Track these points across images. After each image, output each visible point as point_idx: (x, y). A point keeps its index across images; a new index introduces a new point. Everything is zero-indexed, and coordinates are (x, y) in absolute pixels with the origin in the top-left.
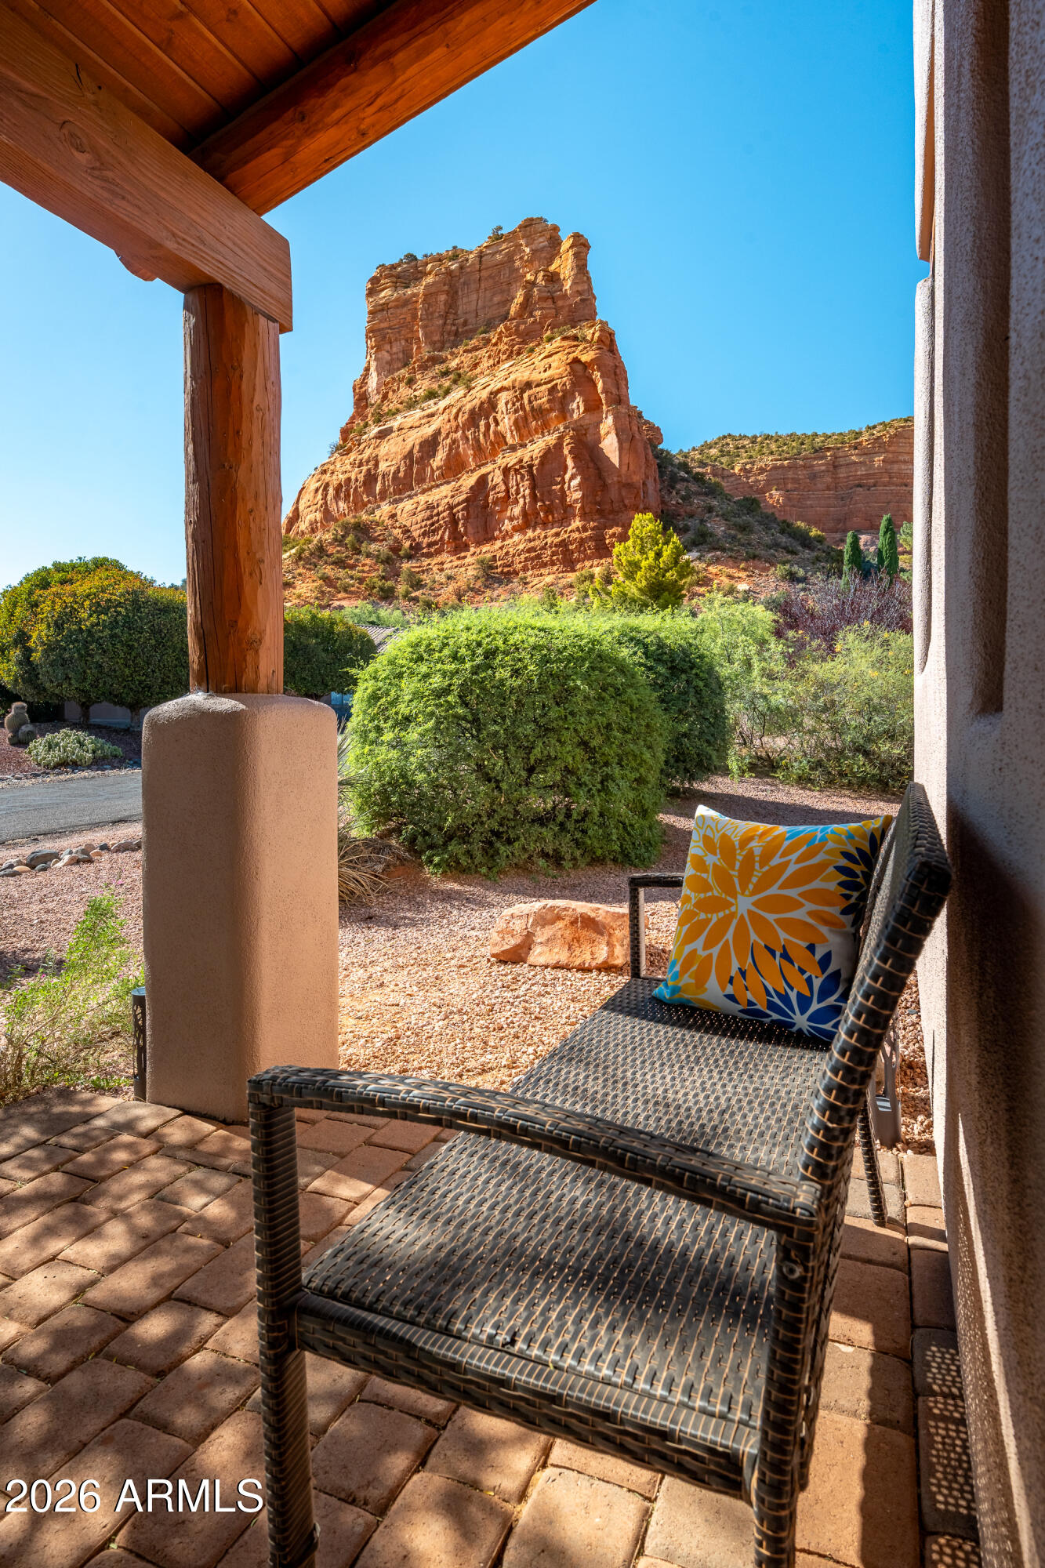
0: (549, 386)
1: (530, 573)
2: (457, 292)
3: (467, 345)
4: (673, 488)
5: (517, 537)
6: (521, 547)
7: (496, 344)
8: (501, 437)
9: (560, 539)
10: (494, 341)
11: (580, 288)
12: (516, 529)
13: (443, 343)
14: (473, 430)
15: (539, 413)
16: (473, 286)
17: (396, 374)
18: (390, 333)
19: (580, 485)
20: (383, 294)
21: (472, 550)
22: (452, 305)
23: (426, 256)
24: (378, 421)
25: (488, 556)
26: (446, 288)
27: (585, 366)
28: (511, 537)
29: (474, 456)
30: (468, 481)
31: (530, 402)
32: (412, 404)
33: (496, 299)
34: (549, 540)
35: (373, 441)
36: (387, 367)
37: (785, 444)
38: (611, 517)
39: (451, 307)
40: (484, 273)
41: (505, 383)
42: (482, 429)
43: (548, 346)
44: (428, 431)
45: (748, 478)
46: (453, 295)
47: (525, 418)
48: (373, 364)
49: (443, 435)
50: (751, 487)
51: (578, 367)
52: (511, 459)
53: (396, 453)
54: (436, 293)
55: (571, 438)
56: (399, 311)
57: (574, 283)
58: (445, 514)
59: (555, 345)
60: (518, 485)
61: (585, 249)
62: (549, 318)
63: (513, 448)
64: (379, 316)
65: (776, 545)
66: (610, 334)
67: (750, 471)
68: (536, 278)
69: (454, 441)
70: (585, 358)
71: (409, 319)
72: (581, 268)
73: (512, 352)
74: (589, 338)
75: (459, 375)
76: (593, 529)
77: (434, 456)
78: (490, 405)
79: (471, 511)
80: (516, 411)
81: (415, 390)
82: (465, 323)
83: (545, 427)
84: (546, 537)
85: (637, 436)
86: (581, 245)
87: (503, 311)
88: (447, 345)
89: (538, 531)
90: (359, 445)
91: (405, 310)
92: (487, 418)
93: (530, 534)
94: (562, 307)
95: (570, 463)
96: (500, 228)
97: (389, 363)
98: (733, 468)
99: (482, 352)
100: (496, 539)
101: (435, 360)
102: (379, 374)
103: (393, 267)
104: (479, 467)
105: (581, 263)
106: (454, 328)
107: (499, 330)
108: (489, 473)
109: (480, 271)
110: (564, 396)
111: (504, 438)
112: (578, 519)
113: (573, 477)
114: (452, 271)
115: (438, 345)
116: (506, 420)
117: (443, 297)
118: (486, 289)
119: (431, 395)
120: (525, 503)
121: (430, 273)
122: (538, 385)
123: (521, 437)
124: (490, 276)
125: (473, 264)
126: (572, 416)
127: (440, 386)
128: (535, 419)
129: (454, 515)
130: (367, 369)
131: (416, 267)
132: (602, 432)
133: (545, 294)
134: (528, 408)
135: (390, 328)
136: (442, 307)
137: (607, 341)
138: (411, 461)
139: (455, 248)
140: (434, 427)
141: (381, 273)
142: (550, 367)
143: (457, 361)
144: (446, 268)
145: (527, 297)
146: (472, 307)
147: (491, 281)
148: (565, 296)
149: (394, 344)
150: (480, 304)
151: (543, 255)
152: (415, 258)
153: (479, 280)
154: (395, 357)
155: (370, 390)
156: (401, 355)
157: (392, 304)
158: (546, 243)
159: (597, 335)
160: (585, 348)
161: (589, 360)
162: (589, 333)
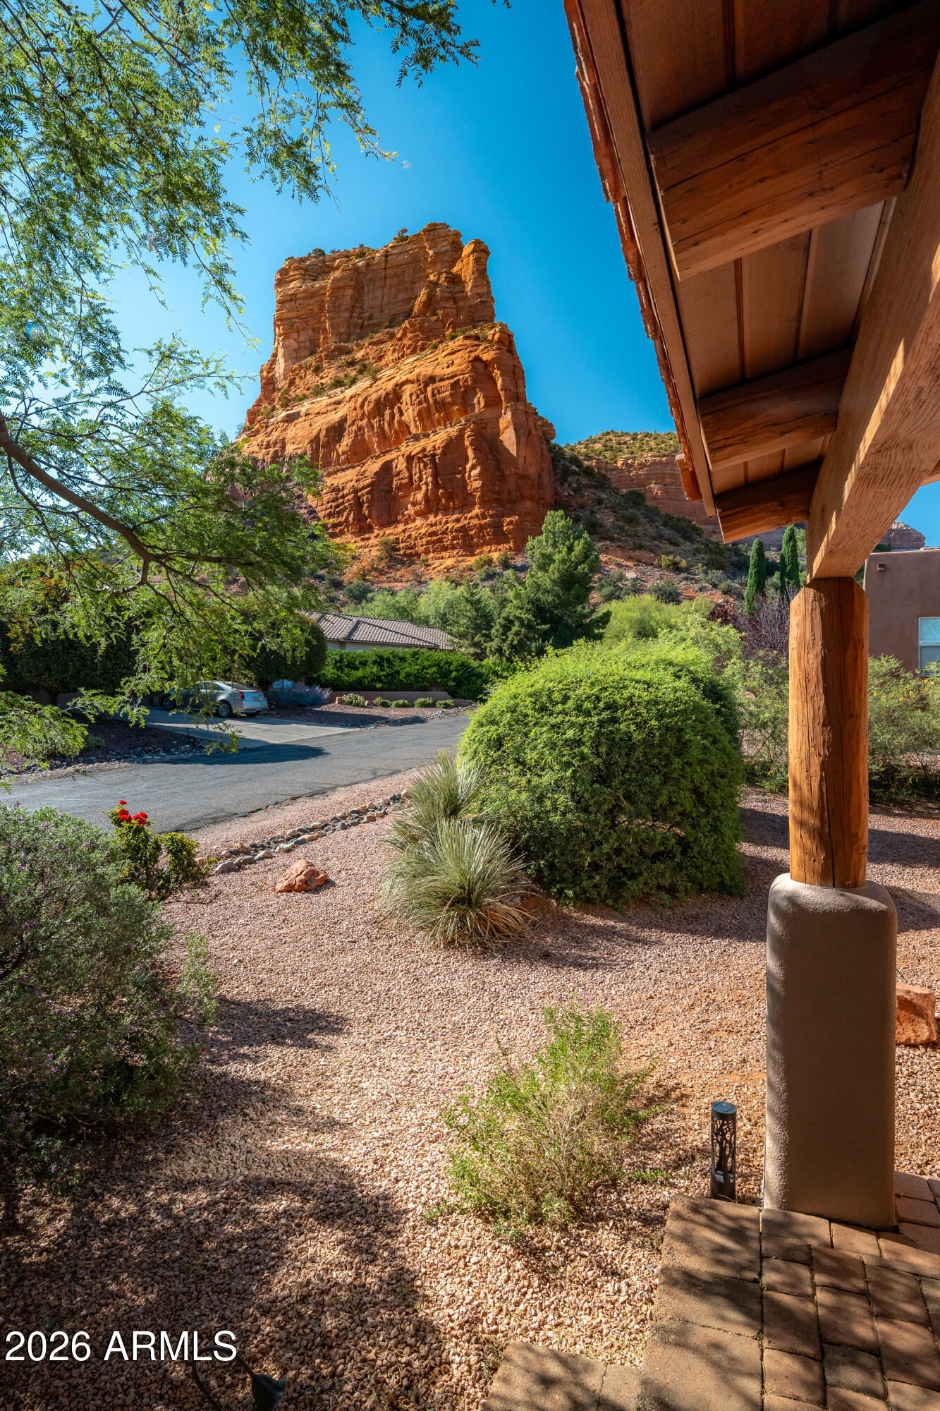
0: (452, 381)
1: (431, 555)
2: (363, 288)
3: (372, 338)
4: (566, 480)
5: (419, 522)
6: (423, 531)
7: (400, 339)
8: (404, 427)
9: (461, 524)
10: (399, 336)
11: (480, 291)
12: (418, 514)
13: (349, 335)
14: (378, 419)
15: (442, 406)
16: (378, 283)
17: (303, 362)
18: (297, 323)
19: (480, 474)
20: (292, 285)
21: (376, 532)
22: (358, 299)
23: (333, 252)
24: (285, 405)
25: (391, 538)
26: (353, 283)
27: (486, 364)
28: (414, 521)
29: (379, 443)
30: (373, 466)
31: (434, 395)
32: (319, 391)
33: (401, 296)
34: (450, 526)
35: (281, 424)
36: (294, 354)
37: (663, 442)
38: (508, 506)
39: (356, 301)
40: (389, 272)
41: (410, 377)
42: (387, 418)
43: (450, 344)
44: (335, 417)
45: (630, 472)
46: (359, 290)
47: (428, 410)
48: (281, 352)
49: (349, 422)
50: (632, 480)
51: (479, 365)
52: (415, 448)
53: (303, 437)
54: (343, 288)
55: (472, 431)
56: (306, 302)
57: (474, 286)
58: (350, 497)
59: (457, 344)
60: (420, 472)
61: (483, 255)
62: (450, 317)
63: (417, 438)
64: (287, 305)
65: (660, 537)
66: (509, 336)
67: (632, 465)
68: (438, 279)
69: (360, 428)
70: (485, 357)
71: (316, 310)
72: (481, 273)
73: (416, 347)
74: (490, 338)
75: (365, 366)
76: (491, 516)
77: (339, 441)
78: (394, 397)
79: (376, 495)
80: (420, 403)
81: (322, 378)
82: (370, 318)
83: (447, 420)
84: (447, 522)
85: (534, 432)
86: (481, 251)
87: (407, 307)
88: (353, 337)
89: (440, 516)
90: (267, 427)
91: (313, 301)
92: (392, 408)
93: (432, 519)
94: (463, 307)
95: (470, 453)
96: (405, 231)
97: (296, 351)
98: (616, 462)
99: (388, 346)
100: (399, 522)
101: (342, 351)
102: (286, 360)
103: (302, 260)
104: (384, 453)
105: (480, 268)
106: (360, 321)
107: (403, 326)
108: (393, 460)
109: (385, 269)
110: (465, 392)
111: (408, 427)
112: (477, 507)
113: (473, 467)
114: (358, 268)
115: (344, 337)
116: (410, 411)
117: (349, 292)
118: (390, 287)
119: (338, 383)
120: (427, 490)
121: (337, 268)
122: (442, 380)
123: (424, 428)
124: (395, 275)
125: (379, 263)
126: (473, 410)
127: (346, 376)
128: (437, 411)
129: (359, 498)
130: (275, 355)
131: (324, 261)
132: (502, 426)
133: (447, 295)
134: (431, 400)
135: (298, 317)
136: (349, 301)
137: (507, 343)
138: (318, 444)
139: (361, 246)
140: (340, 414)
141: (290, 265)
142: (453, 363)
143: (362, 352)
144: (353, 265)
145: (431, 296)
146: (378, 302)
147: (396, 280)
148: (466, 298)
149: (301, 333)
150: (385, 300)
151: (445, 258)
152: (323, 254)
153: (385, 278)
154: (302, 345)
155: (277, 375)
156: (308, 344)
157: (300, 295)
158: (448, 247)
159: (497, 336)
160: (486, 348)
161: (489, 359)
162: (489, 334)
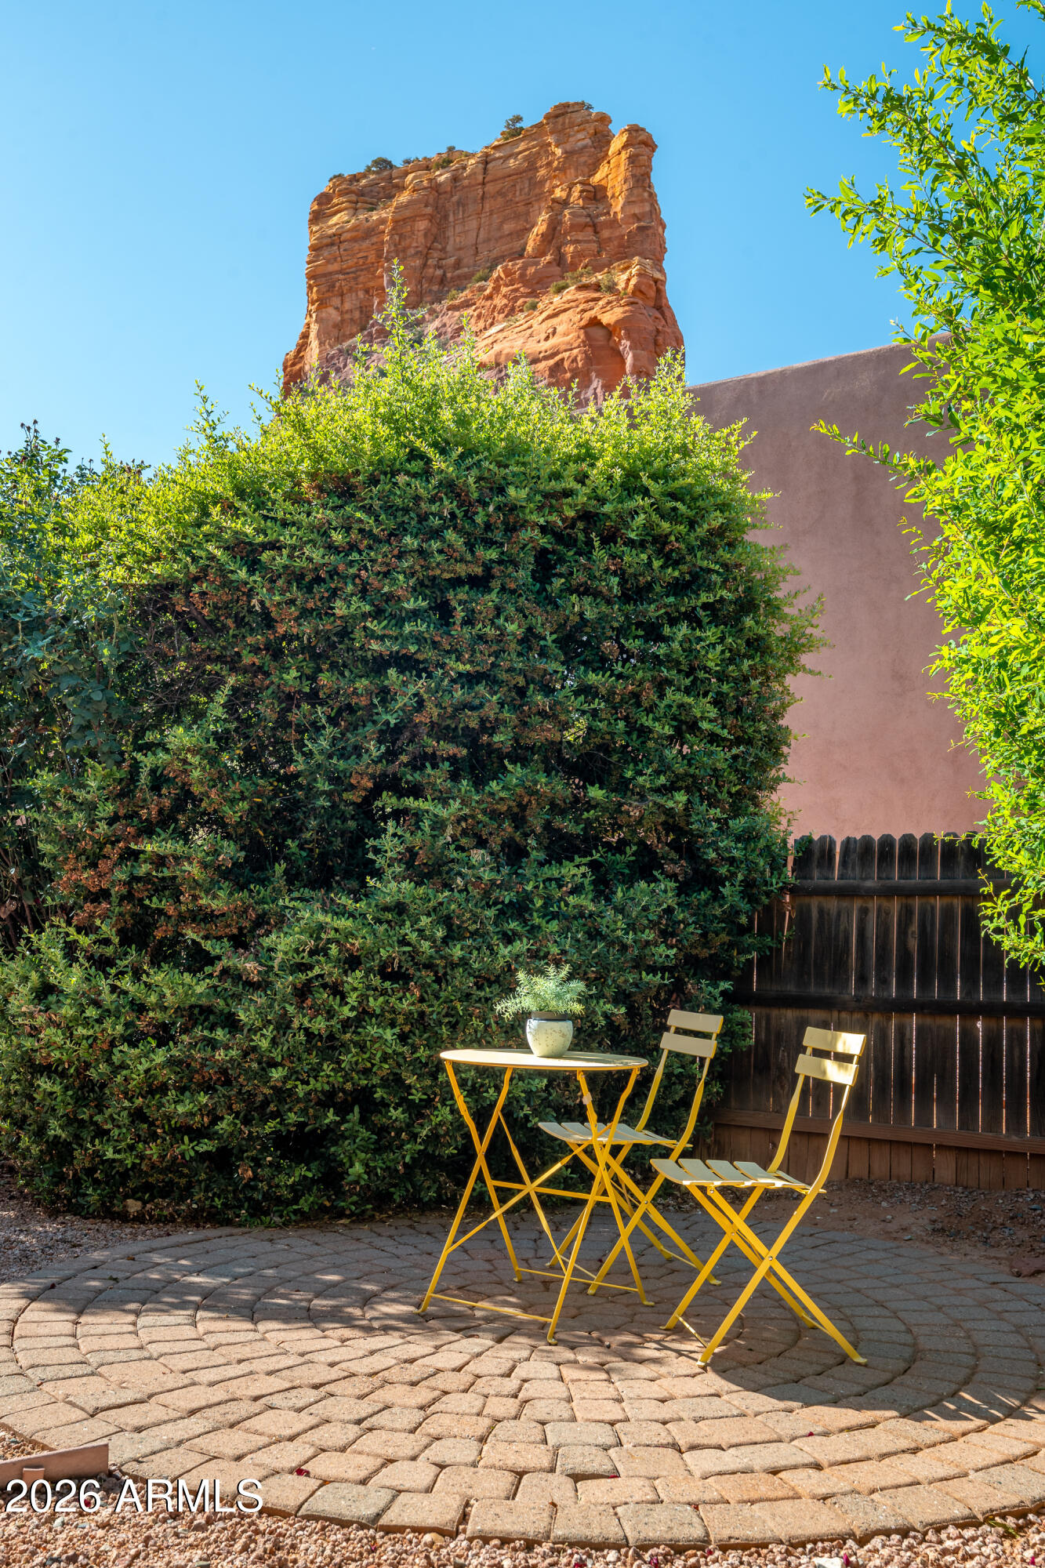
2: (446, 217)
3: (453, 298)
7: (490, 297)
10: (487, 292)
11: (637, 210)
13: (421, 296)
16: (471, 208)
17: (345, 345)
18: (341, 281)
20: (334, 220)
22: (437, 236)
23: (407, 162)
26: (429, 210)
27: (609, 331)
33: (508, 227)
36: (335, 332)
39: (435, 240)
40: (489, 188)
43: (555, 300)
46: (440, 219)
48: (314, 328)
56: (356, 246)
57: (627, 202)
59: (565, 299)
61: (646, 150)
62: (585, 257)
64: (326, 253)
66: (656, 281)
68: (569, 195)
70: (607, 318)
71: (372, 258)
72: (640, 178)
73: (513, 309)
74: (620, 286)
82: (458, 265)
86: (641, 143)
87: (517, 245)
88: (425, 299)
91: (366, 244)
94: (610, 239)
96: (519, 119)
97: (338, 326)
99: (472, 310)
102: (321, 344)
103: (355, 178)
105: (638, 171)
106: (439, 272)
107: (495, 275)
109: (483, 184)
114: (440, 185)
115: (412, 299)
117: (422, 225)
118: (491, 213)
121: (407, 188)
122: (536, 361)
124: (500, 193)
125: (473, 174)
130: (305, 336)
131: (391, 178)
133: (582, 220)
135: (341, 272)
136: (421, 240)
137: (651, 292)
139: (451, 149)
141: (335, 186)
142: (554, 333)
144: (430, 180)
145: (554, 225)
146: (471, 239)
147: (500, 200)
148: (613, 223)
149: (347, 298)
150: (482, 235)
151: (582, 159)
152: (389, 163)
153: (483, 198)
154: (347, 316)
155: (307, 368)
156: (357, 314)
157: (345, 236)
158: (588, 141)
159: (633, 282)
160: (609, 303)
161: (612, 321)
162: (621, 279)
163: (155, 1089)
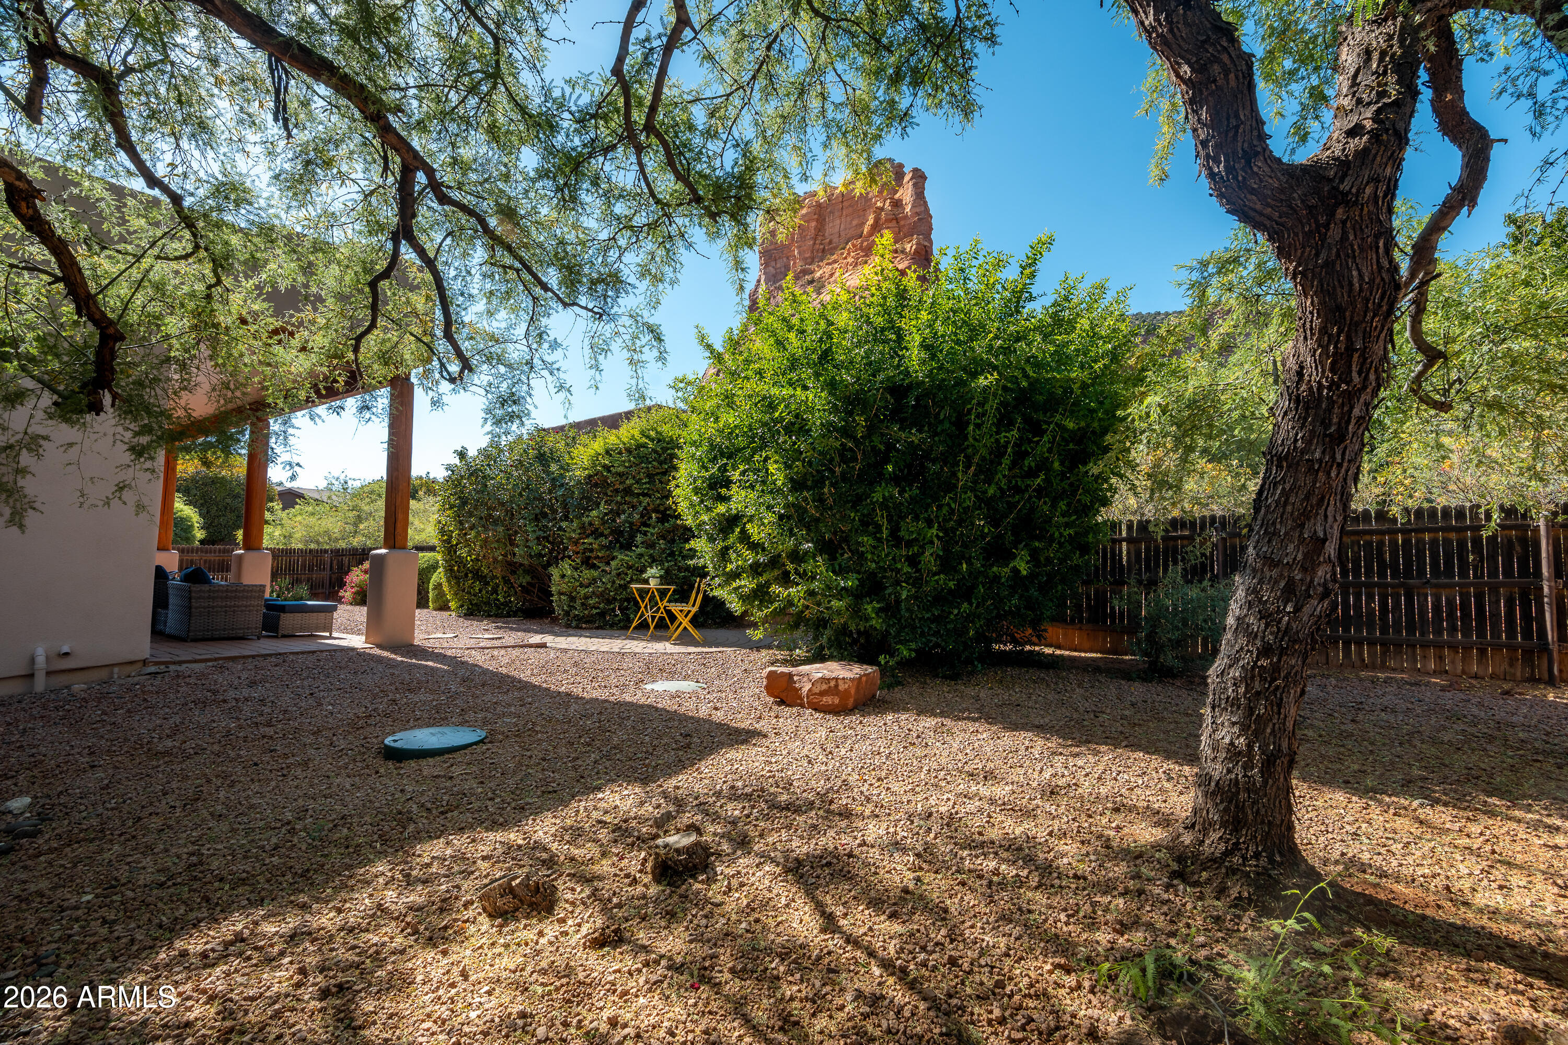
2: (825, 219)
3: (829, 259)
7: (846, 258)
10: (844, 256)
11: (918, 210)
13: (813, 259)
16: (837, 214)
17: (779, 284)
18: (775, 254)
22: (820, 229)
23: (806, 194)
26: (817, 217)
33: (854, 223)
36: (773, 279)
39: (820, 231)
40: (845, 204)
46: (821, 221)
48: (763, 277)
54: (809, 222)
57: (913, 207)
61: (921, 180)
64: (768, 241)
68: (884, 205)
70: (901, 266)
71: (789, 242)
72: (920, 194)
74: (908, 250)
82: (830, 242)
86: (919, 177)
87: (859, 232)
88: (815, 260)
94: (904, 225)
97: (774, 276)
99: (837, 265)
101: (805, 272)
102: (766, 285)
105: (918, 191)
106: (822, 247)
107: (848, 247)
109: (843, 202)
114: (822, 203)
115: (809, 260)
117: (813, 224)
118: (846, 216)
125: (838, 197)
130: (759, 281)
131: (799, 202)
133: (891, 217)
135: (775, 249)
136: (813, 232)
137: (922, 252)
139: (827, 186)
143: (821, 272)
144: (817, 202)
145: (877, 220)
146: (837, 230)
147: (851, 210)
148: (906, 217)
149: (778, 262)
150: (842, 227)
151: (891, 187)
153: (842, 209)
154: (778, 271)
155: (759, 296)
156: (783, 269)
158: (893, 177)
159: (913, 248)
160: (901, 259)
161: (904, 268)
162: (908, 247)
163: (586, 597)
